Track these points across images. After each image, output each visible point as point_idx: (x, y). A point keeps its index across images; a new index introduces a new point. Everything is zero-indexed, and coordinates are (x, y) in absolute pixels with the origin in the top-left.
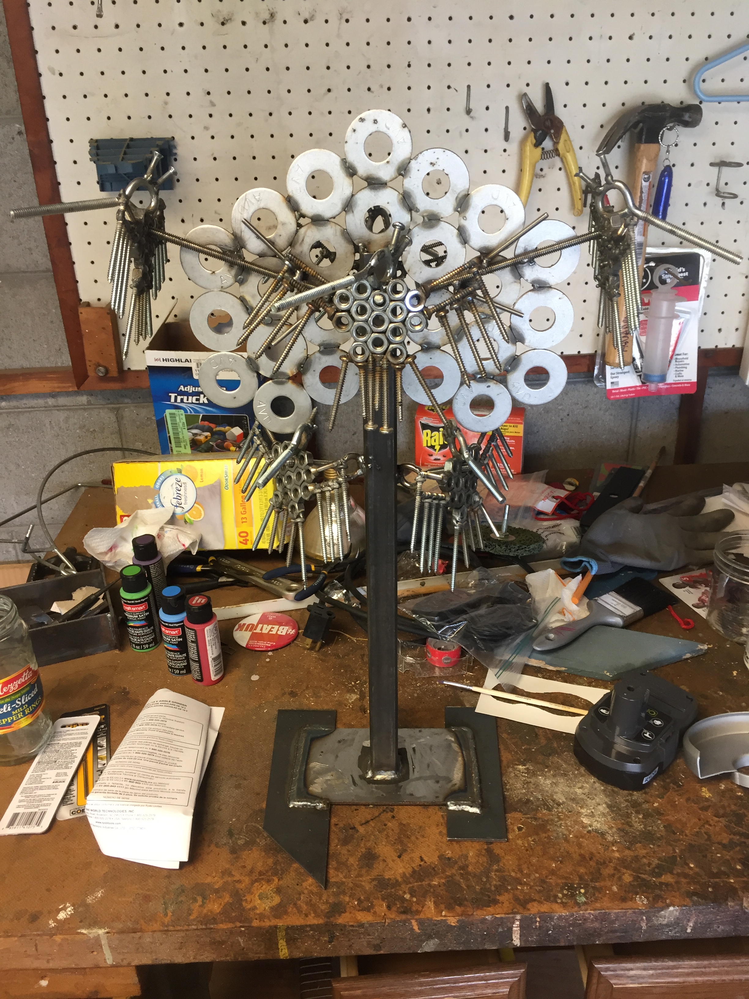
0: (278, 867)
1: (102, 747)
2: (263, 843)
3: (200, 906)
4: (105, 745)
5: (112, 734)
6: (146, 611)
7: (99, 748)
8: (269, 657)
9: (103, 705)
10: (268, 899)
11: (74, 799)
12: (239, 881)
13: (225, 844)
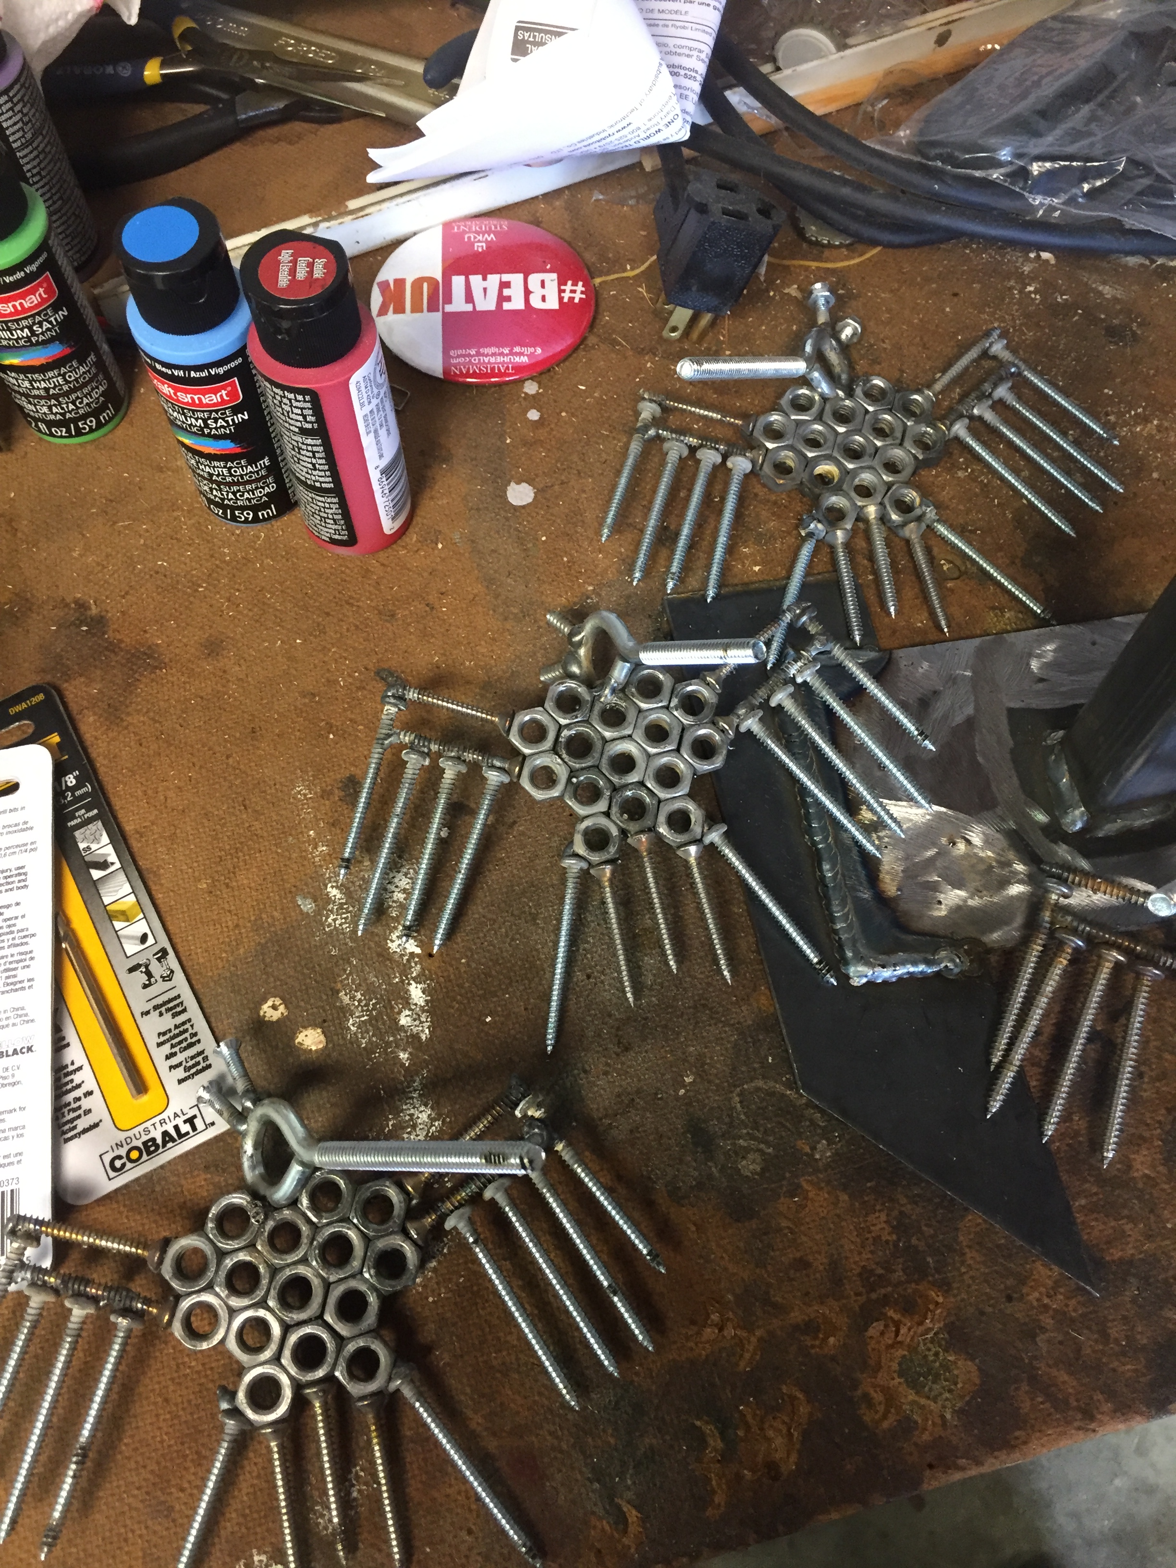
0: (914, 1241)
1: (103, 865)
2: (823, 1152)
3: (726, 1457)
4: (113, 858)
5: (117, 803)
6: (56, 307)
7: (96, 874)
8: (534, 401)
9: (34, 690)
10: (936, 1378)
11: (94, 1103)
12: (810, 1327)
13: (700, 1186)
